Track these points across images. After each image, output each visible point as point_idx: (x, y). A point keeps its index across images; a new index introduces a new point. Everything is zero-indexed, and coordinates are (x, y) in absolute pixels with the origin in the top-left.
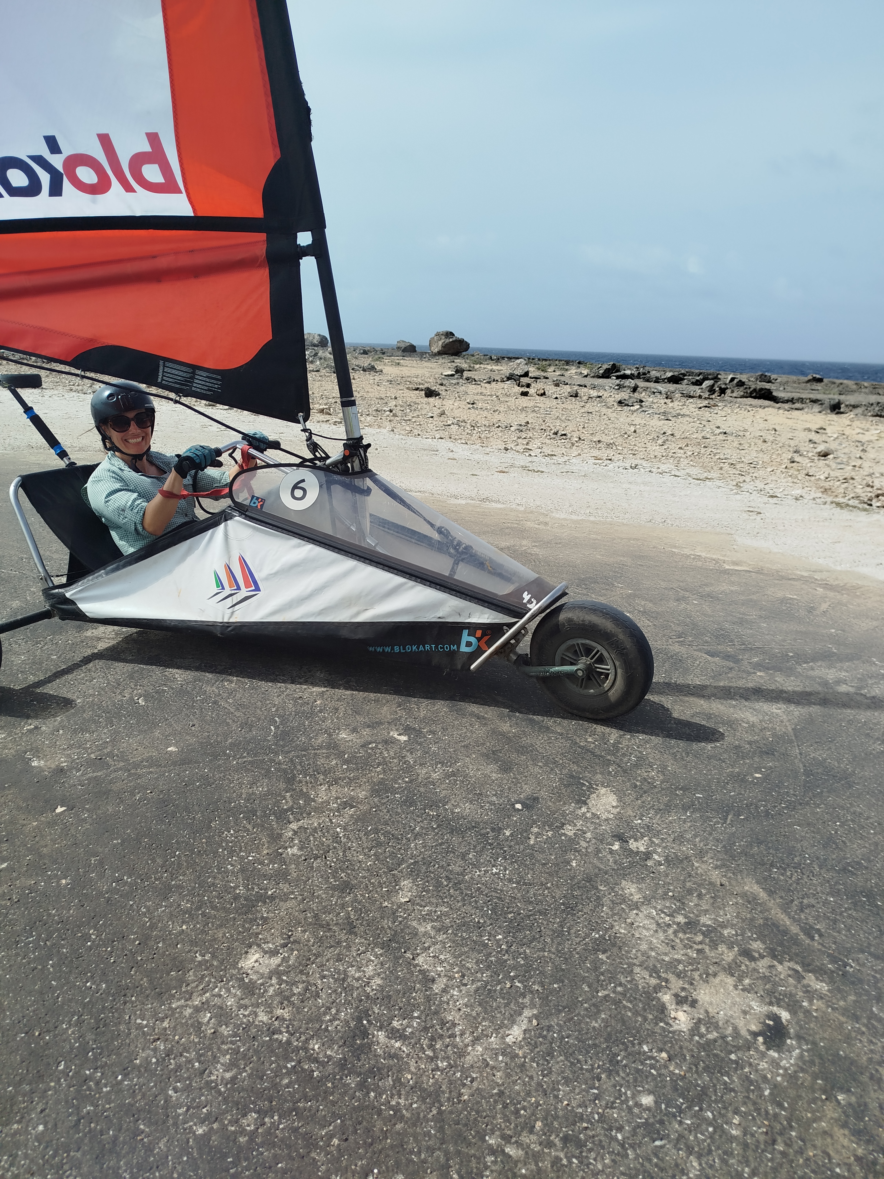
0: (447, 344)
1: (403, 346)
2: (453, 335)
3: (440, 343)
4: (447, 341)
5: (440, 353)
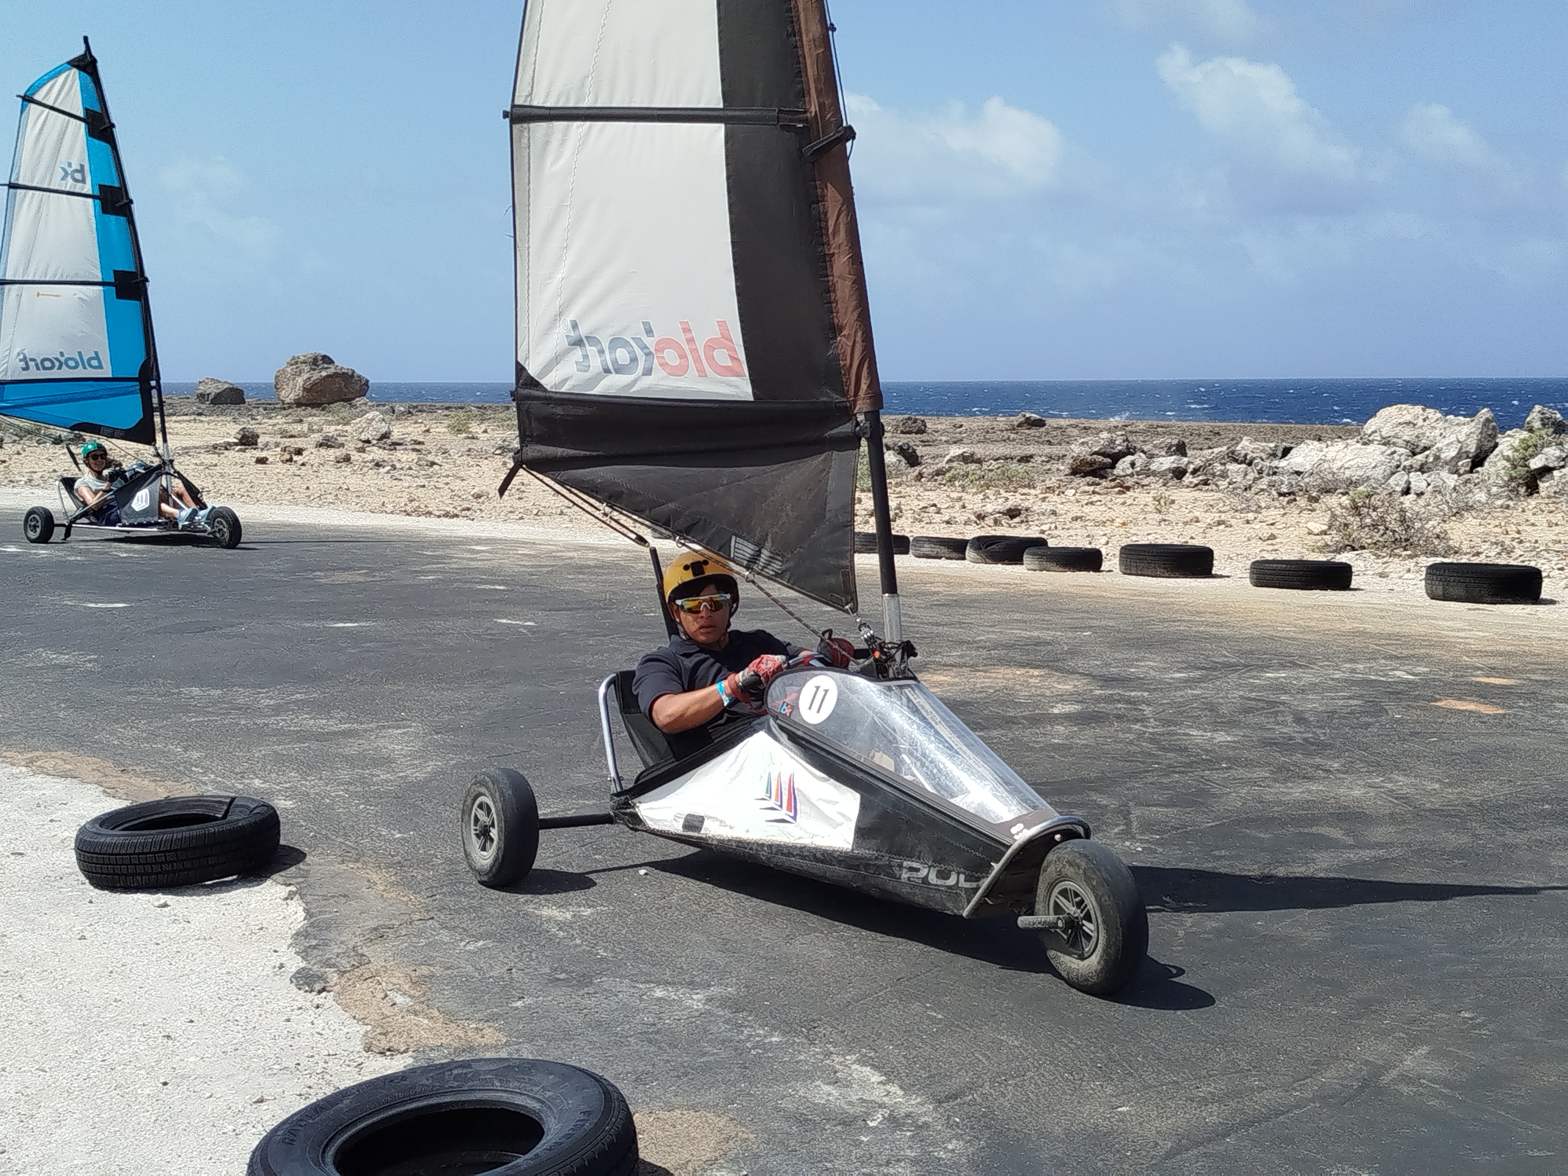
0: (315, 384)
1: (212, 390)
2: (331, 362)
3: (300, 381)
4: (316, 375)
5: (299, 404)
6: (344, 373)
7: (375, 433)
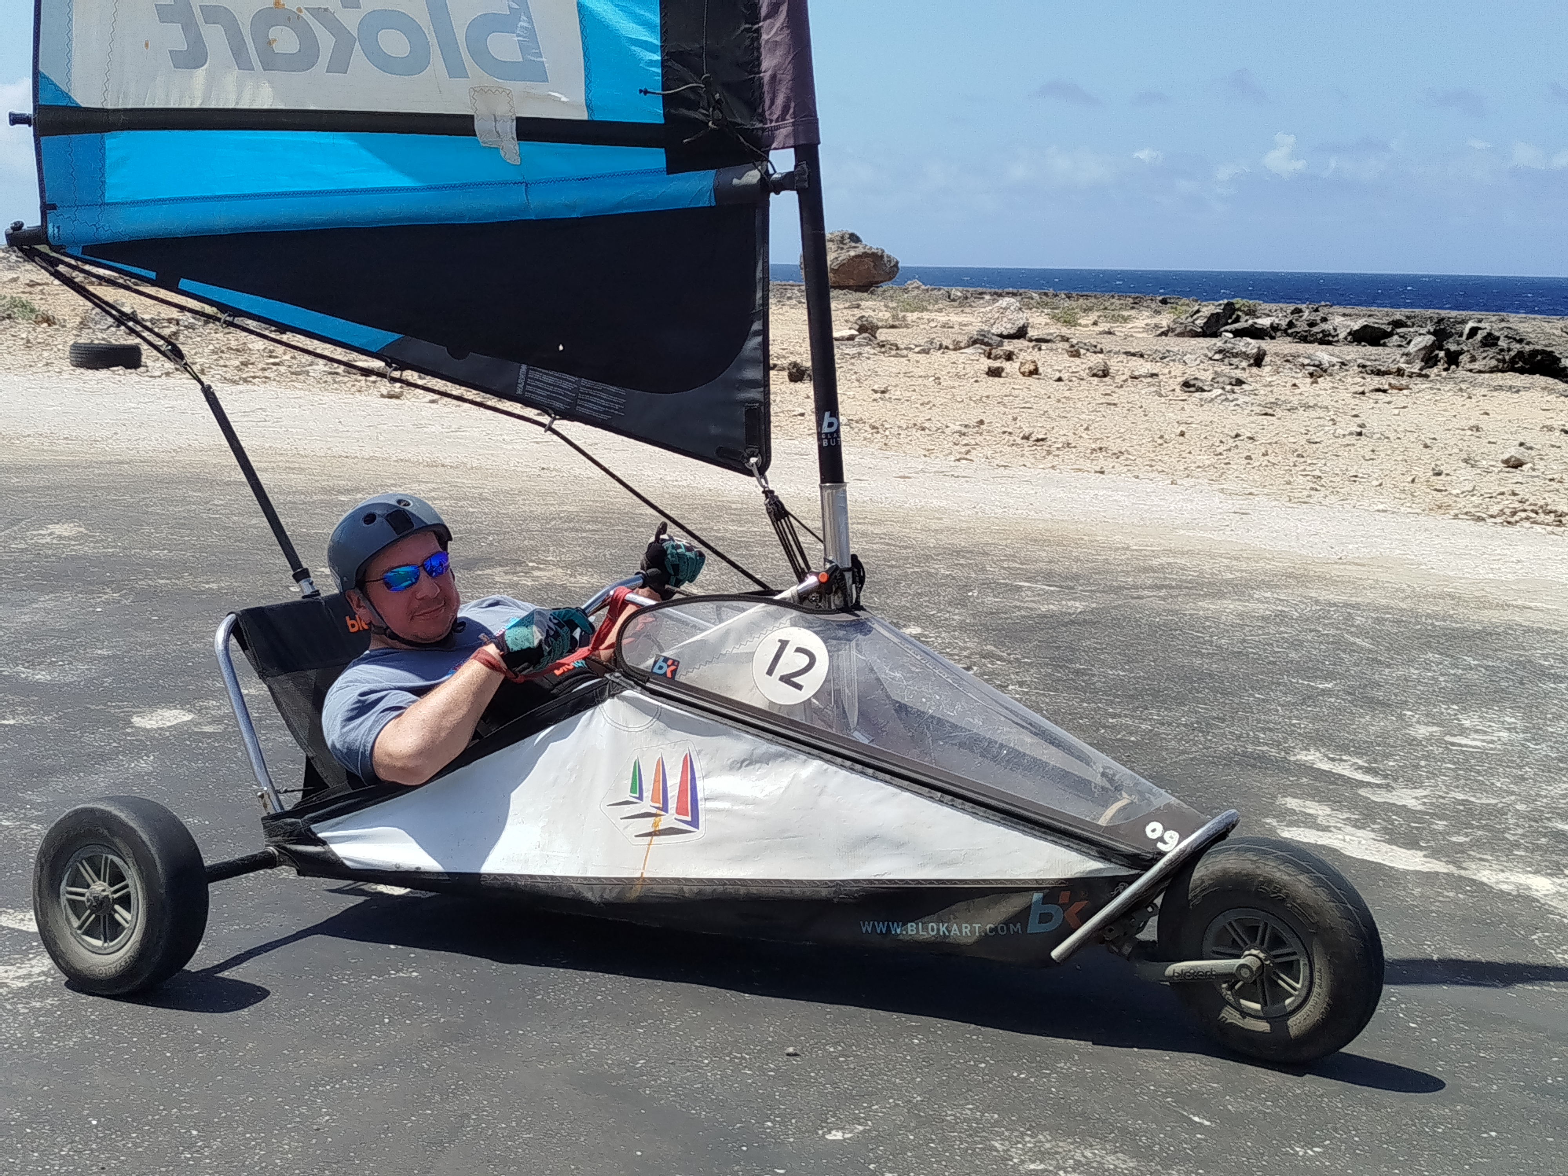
0: (842, 265)
2: (859, 241)
4: (844, 255)
6: (873, 254)
7: (1009, 326)
